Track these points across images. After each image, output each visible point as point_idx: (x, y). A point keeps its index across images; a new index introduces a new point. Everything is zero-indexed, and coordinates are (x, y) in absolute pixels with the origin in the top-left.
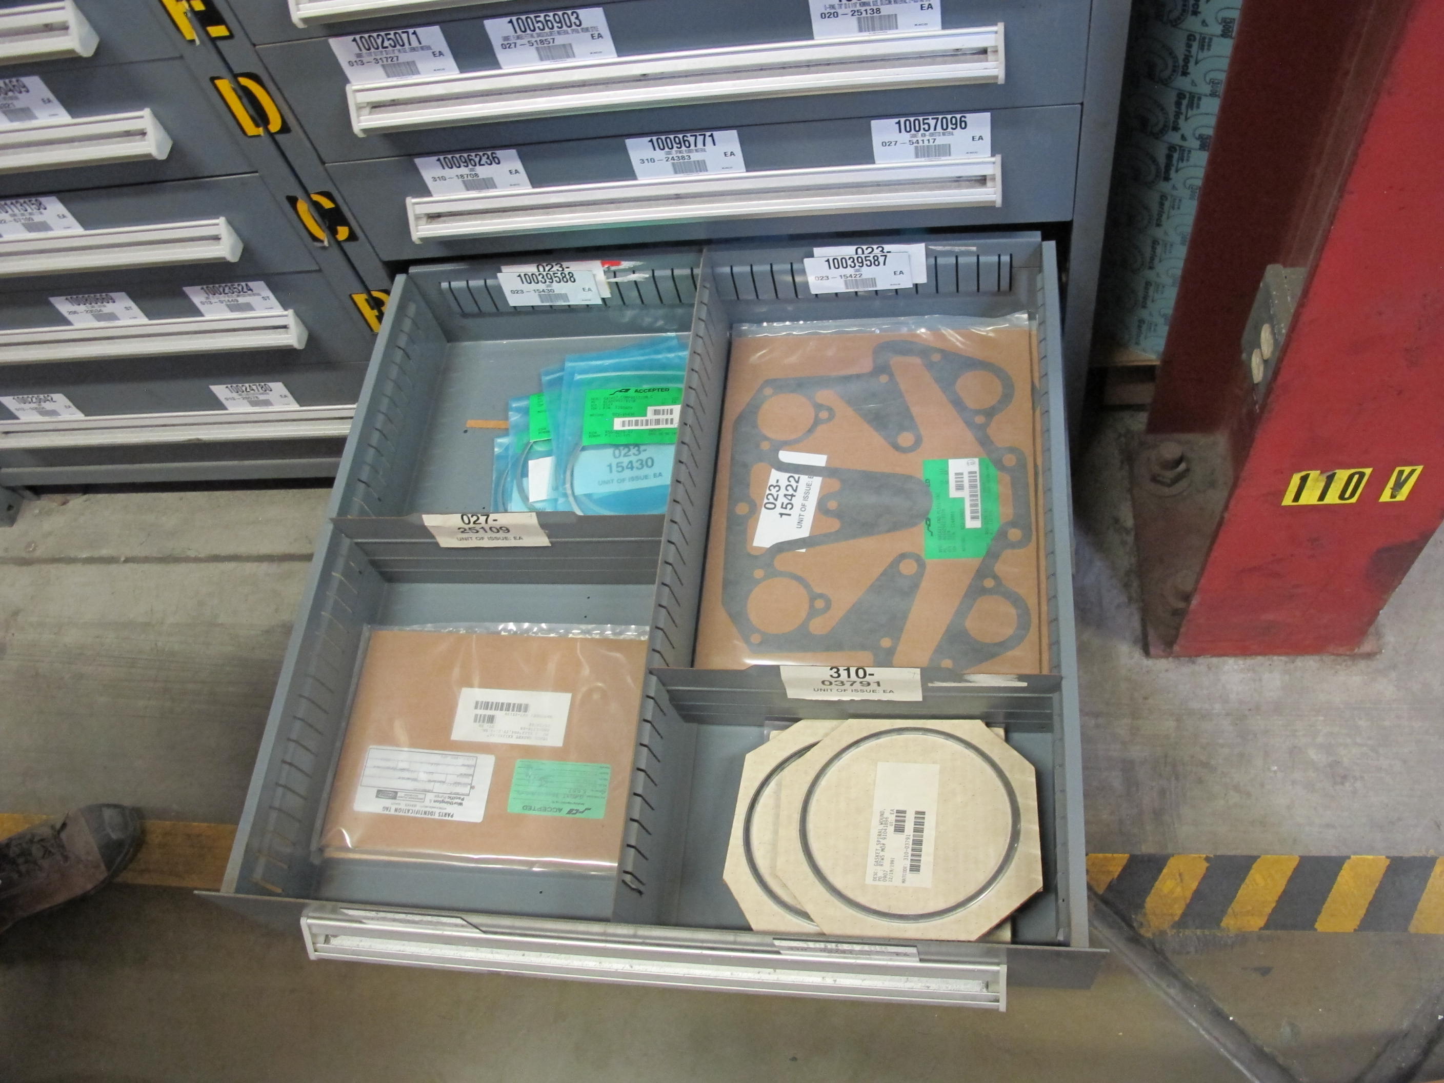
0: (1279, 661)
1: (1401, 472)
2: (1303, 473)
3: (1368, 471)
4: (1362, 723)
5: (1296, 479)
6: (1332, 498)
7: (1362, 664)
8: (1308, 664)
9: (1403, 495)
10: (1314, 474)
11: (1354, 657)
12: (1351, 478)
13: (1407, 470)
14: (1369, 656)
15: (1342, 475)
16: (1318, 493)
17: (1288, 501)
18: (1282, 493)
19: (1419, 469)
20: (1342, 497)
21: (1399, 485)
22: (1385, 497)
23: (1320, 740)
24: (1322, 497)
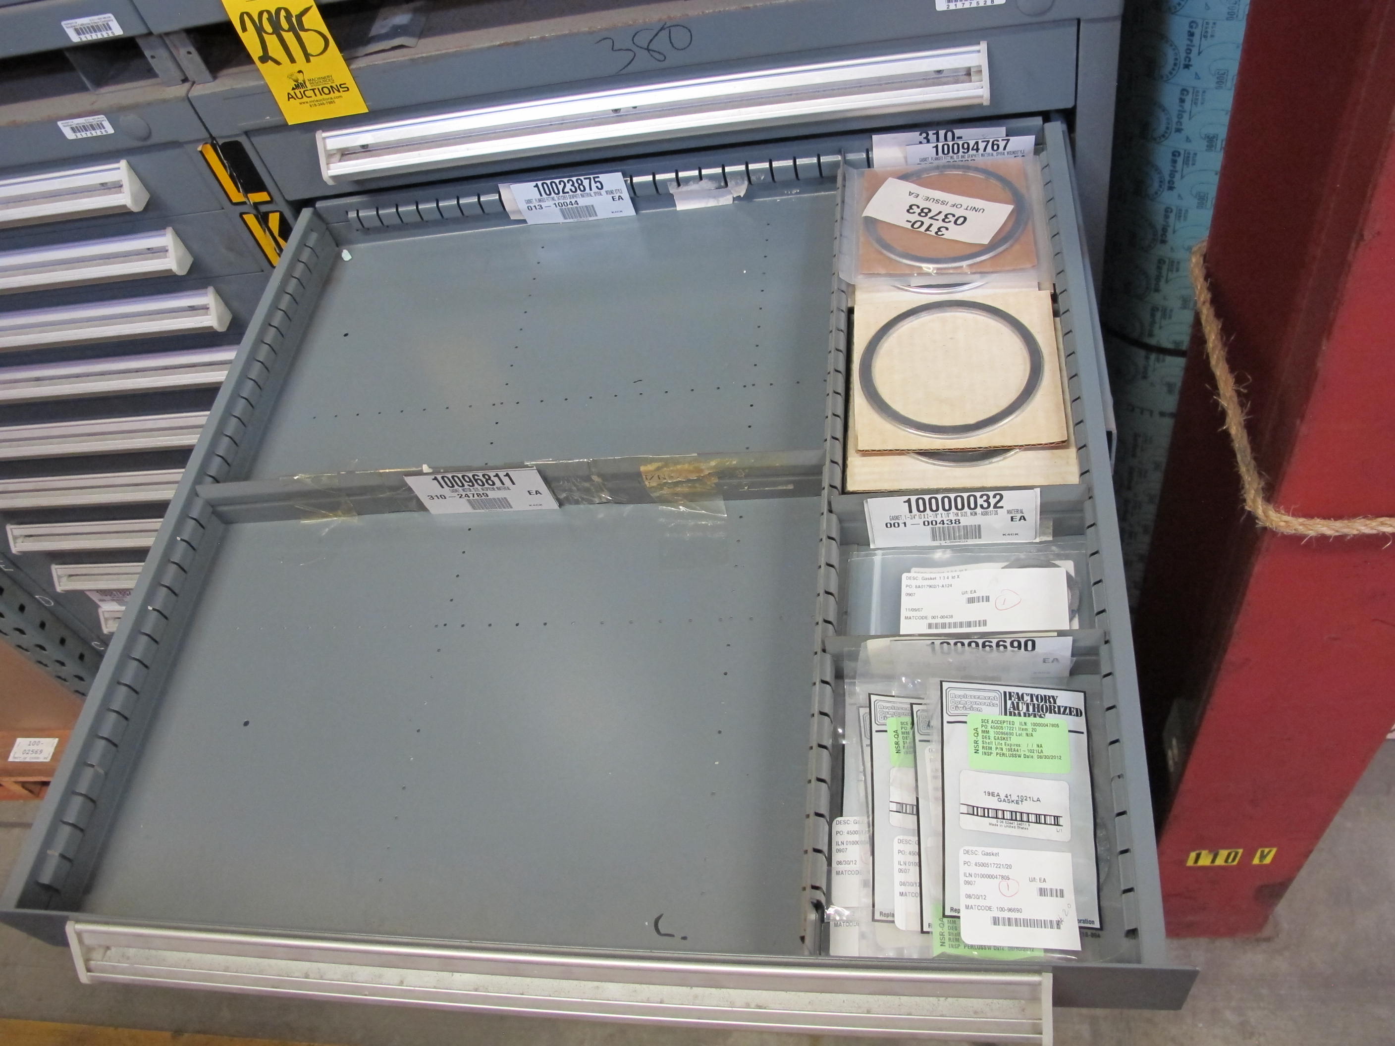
0: (1203, 941)
1: (1263, 852)
2: (1198, 852)
3: (1241, 851)
4: (1264, 991)
5: (1193, 855)
6: (1220, 861)
7: (1264, 946)
8: (1225, 944)
9: (1268, 860)
10: (1204, 853)
11: (1258, 940)
12: (1229, 855)
13: (1266, 850)
14: (1268, 940)
15: (1223, 853)
16: (1210, 860)
17: (1190, 862)
18: (1186, 861)
19: (1274, 850)
20: (1226, 861)
21: (1263, 857)
22: (1256, 861)
23: (1233, 1004)
24: (1213, 861)
